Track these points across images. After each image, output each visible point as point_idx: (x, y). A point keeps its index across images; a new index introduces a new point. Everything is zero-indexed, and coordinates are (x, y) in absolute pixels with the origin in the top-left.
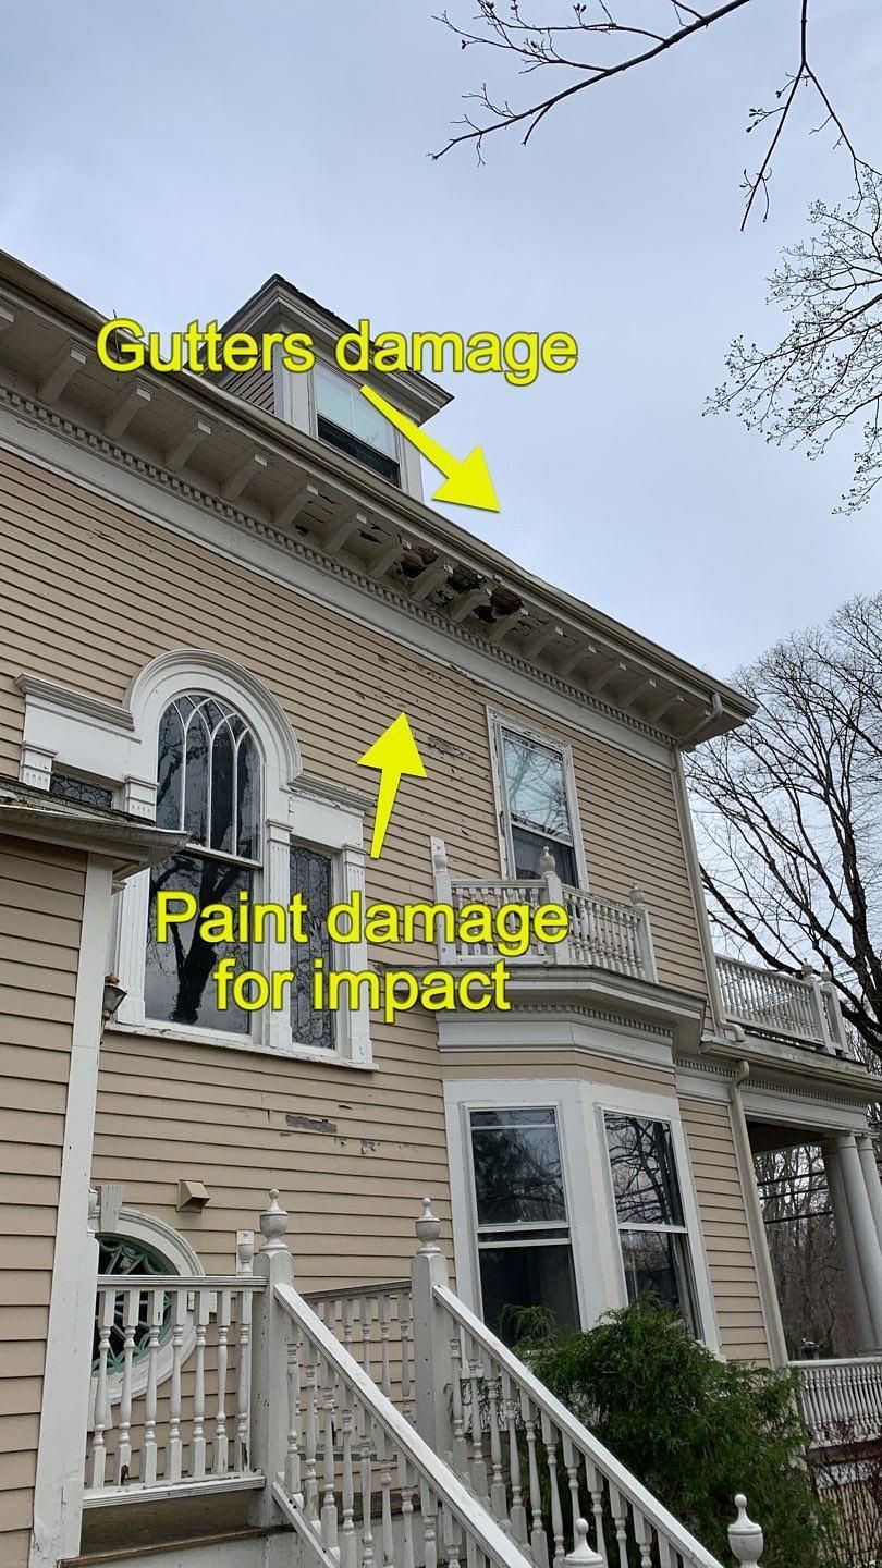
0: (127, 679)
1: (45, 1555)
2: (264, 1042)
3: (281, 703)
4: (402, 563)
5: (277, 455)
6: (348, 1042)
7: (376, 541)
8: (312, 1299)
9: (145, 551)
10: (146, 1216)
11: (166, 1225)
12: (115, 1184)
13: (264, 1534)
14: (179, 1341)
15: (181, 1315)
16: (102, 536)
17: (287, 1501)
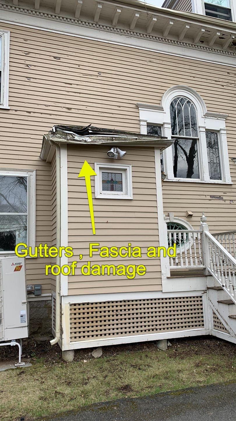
0: (161, 98)
1: (164, 276)
2: (203, 180)
3: (199, 94)
4: (233, 42)
5: (192, 24)
6: (225, 178)
7: (224, 38)
8: (214, 235)
9: (161, 62)
10: (179, 218)
11: (184, 220)
12: (172, 213)
13: (206, 276)
14: (190, 242)
15: (190, 237)
16: (150, 62)
17: (210, 271)
